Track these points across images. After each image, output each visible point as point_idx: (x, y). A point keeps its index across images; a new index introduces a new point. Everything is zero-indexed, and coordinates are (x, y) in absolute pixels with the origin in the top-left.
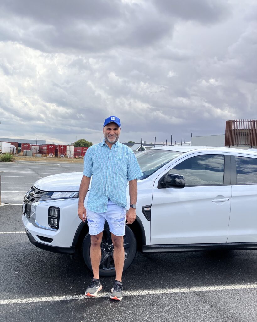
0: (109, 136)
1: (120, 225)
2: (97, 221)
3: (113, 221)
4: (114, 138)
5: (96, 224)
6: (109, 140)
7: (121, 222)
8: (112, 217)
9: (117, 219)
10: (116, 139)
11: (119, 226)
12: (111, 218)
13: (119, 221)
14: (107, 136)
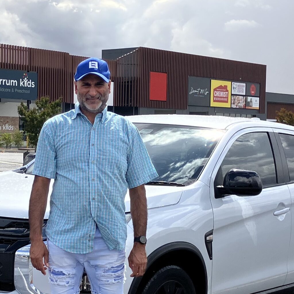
0: (87, 99)
1: (115, 280)
2: (69, 273)
3: (100, 272)
4: (98, 103)
5: (68, 280)
6: (89, 107)
7: (117, 274)
8: (100, 262)
9: (109, 266)
10: (101, 103)
11: (113, 281)
12: (96, 267)
13: (113, 272)
14: (84, 100)
